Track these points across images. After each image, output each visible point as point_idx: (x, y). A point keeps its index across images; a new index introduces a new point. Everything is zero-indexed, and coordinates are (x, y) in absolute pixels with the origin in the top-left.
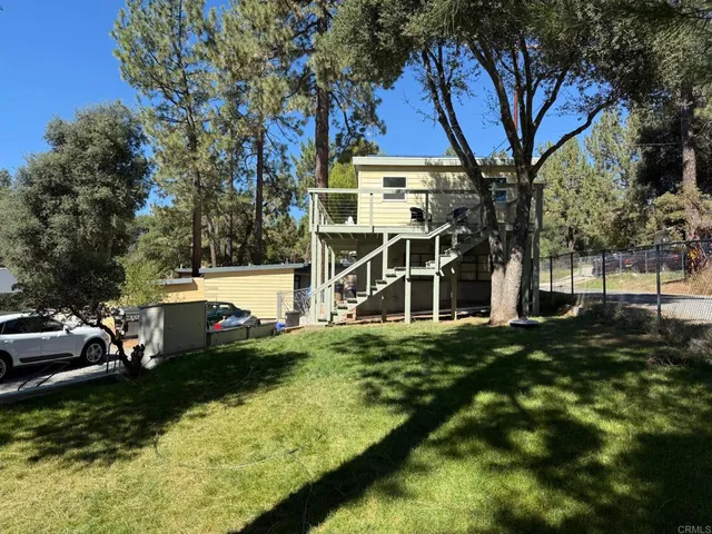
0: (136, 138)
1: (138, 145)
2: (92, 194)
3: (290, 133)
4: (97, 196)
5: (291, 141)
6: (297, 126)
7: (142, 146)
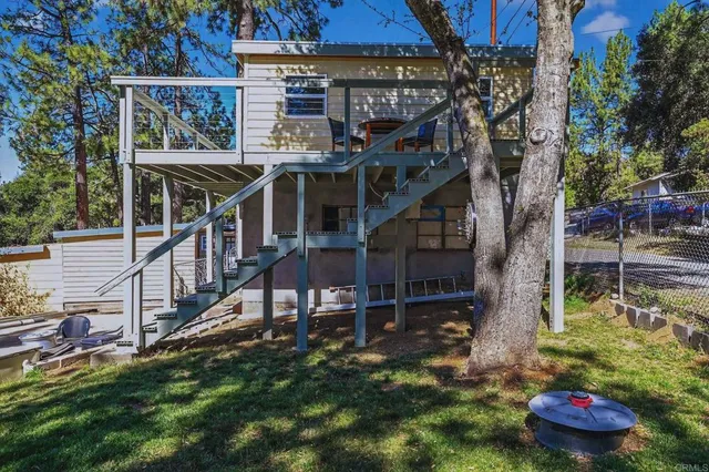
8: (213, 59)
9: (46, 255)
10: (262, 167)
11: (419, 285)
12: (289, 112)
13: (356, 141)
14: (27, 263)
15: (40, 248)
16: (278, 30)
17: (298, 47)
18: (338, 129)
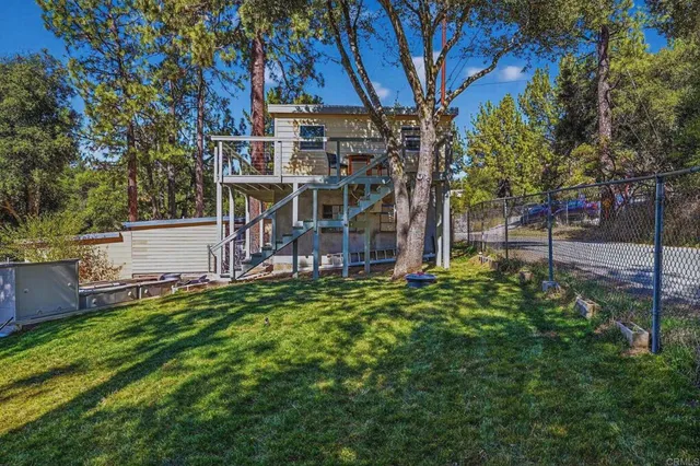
0: (62, 90)
1: (64, 97)
2: (11, 146)
3: (232, 88)
4: (16, 149)
5: (233, 95)
6: (239, 81)
7: (69, 99)
8: (227, 84)
9: (120, 239)
10: (292, 184)
11: (381, 253)
12: (302, 148)
13: (343, 166)
14: (106, 245)
15: (116, 234)
16: (281, 66)
17: (307, 109)
18: (333, 160)
